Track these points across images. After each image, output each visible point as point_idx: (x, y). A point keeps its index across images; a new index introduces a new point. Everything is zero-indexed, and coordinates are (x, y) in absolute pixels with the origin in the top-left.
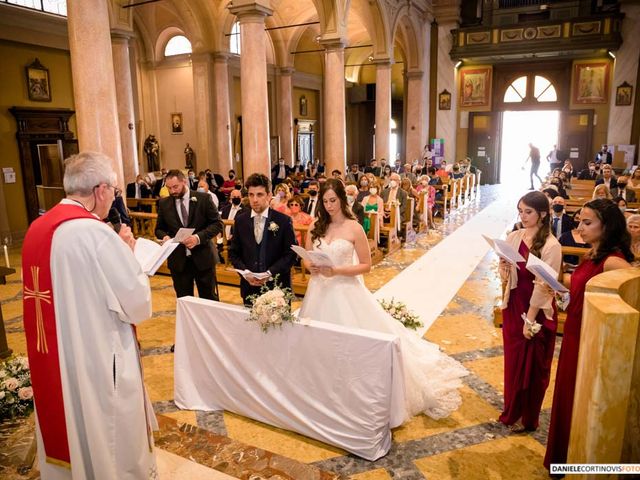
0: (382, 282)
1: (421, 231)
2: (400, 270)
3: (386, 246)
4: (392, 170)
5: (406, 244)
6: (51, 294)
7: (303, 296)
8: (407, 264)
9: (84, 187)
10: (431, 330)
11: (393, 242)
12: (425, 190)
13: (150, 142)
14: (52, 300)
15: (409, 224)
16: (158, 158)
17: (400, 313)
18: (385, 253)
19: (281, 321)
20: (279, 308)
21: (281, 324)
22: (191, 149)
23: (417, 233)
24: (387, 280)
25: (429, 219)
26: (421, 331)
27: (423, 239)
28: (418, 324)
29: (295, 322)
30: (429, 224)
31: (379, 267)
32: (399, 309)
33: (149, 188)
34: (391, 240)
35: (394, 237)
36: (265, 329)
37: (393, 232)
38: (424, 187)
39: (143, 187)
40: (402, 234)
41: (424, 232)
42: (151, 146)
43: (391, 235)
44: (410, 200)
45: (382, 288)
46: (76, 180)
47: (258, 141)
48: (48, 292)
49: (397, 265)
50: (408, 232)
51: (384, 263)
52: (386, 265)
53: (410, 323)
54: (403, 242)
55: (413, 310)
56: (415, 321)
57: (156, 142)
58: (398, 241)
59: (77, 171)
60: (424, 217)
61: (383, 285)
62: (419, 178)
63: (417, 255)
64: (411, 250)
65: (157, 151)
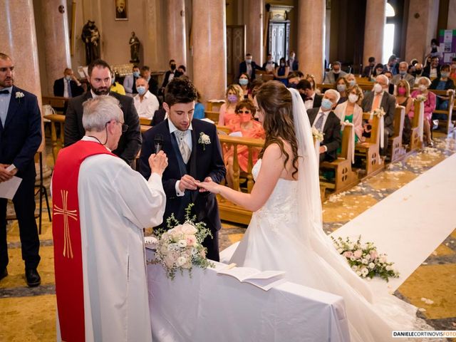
0: (352, 214)
1: (413, 149)
2: (379, 199)
3: (364, 167)
4: (384, 70)
5: (391, 166)
6: (78, 213)
7: (246, 226)
8: (389, 192)
9: (99, 123)
10: (408, 282)
11: (374, 162)
12: (421, 96)
13: (88, 29)
14: (78, 217)
15: (398, 140)
16: (98, 48)
17: (368, 257)
18: (362, 176)
19: (190, 265)
20: (189, 248)
21: (190, 269)
22: (137, 40)
23: (408, 150)
24: (360, 211)
25: (425, 133)
26: (395, 284)
27: (415, 159)
28: (391, 273)
29: (209, 267)
30: (426, 139)
31: (352, 193)
32: (366, 252)
33: (79, 84)
34: (370, 159)
35: (374, 156)
36: (171, 275)
37: (373, 150)
38: (421, 92)
39: (73, 83)
40: (386, 152)
41: (417, 151)
42: (90, 35)
43: (370, 153)
44: (399, 110)
45: (352, 222)
46: (93, 118)
47: (212, 30)
48: (75, 211)
49: (375, 193)
50: (394, 149)
51: (359, 188)
52: (362, 193)
53: (380, 272)
54: (387, 162)
55: (388, 254)
56: (388, 268)
57: (97, 30)
58: (380, 161)
59: (93, 111)
60: (419, 131)
61: (353, 217)
62: (417, 80)
63: (404, 180)
64: (397, 173)
65: (98, 40)
